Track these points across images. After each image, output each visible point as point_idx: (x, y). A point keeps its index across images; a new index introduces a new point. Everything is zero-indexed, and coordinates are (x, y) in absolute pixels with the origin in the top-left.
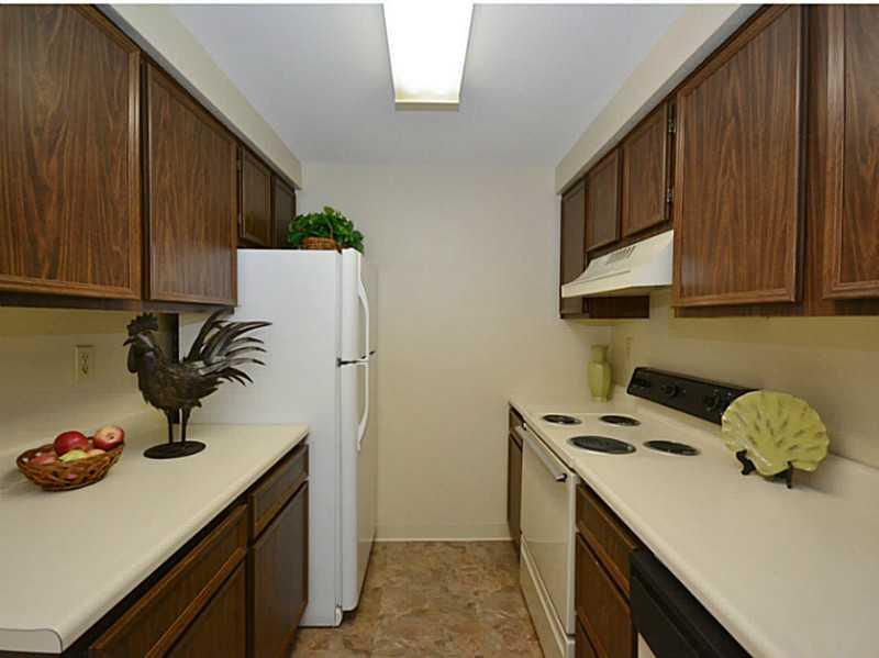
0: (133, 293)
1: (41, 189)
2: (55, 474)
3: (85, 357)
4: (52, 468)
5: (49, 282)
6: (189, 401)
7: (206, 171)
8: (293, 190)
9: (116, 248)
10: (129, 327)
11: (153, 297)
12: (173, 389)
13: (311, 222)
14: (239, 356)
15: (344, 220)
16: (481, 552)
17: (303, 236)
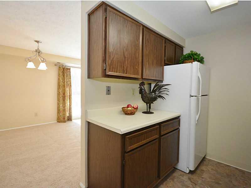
0: (140, 77)
1: (125, 58)
2: (127, 111)
3: (133, 91)
4: (126, 110)
5: (126, 74)
6: (151, 102)
7: (157, 48)
8: (183, 48)
9: (137, 68)
10: (139, 84)
11: (144, 78)
12: (147, 99)
13: (186, 56)
14: (162, 93)
15: (197, 54)
17: (184, 61)
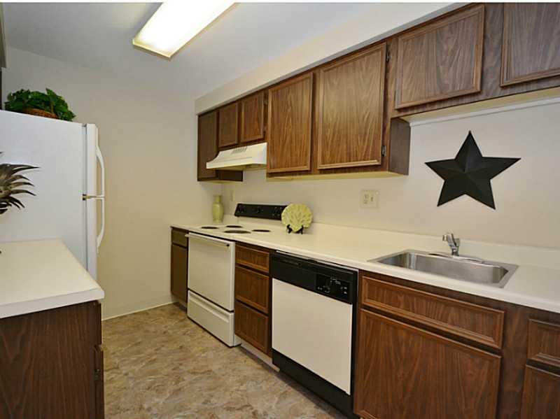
16: (158, 312)
